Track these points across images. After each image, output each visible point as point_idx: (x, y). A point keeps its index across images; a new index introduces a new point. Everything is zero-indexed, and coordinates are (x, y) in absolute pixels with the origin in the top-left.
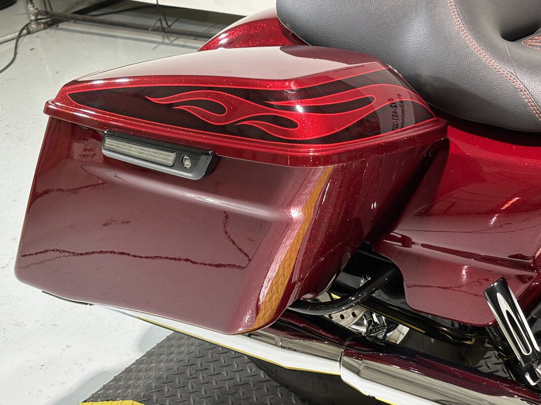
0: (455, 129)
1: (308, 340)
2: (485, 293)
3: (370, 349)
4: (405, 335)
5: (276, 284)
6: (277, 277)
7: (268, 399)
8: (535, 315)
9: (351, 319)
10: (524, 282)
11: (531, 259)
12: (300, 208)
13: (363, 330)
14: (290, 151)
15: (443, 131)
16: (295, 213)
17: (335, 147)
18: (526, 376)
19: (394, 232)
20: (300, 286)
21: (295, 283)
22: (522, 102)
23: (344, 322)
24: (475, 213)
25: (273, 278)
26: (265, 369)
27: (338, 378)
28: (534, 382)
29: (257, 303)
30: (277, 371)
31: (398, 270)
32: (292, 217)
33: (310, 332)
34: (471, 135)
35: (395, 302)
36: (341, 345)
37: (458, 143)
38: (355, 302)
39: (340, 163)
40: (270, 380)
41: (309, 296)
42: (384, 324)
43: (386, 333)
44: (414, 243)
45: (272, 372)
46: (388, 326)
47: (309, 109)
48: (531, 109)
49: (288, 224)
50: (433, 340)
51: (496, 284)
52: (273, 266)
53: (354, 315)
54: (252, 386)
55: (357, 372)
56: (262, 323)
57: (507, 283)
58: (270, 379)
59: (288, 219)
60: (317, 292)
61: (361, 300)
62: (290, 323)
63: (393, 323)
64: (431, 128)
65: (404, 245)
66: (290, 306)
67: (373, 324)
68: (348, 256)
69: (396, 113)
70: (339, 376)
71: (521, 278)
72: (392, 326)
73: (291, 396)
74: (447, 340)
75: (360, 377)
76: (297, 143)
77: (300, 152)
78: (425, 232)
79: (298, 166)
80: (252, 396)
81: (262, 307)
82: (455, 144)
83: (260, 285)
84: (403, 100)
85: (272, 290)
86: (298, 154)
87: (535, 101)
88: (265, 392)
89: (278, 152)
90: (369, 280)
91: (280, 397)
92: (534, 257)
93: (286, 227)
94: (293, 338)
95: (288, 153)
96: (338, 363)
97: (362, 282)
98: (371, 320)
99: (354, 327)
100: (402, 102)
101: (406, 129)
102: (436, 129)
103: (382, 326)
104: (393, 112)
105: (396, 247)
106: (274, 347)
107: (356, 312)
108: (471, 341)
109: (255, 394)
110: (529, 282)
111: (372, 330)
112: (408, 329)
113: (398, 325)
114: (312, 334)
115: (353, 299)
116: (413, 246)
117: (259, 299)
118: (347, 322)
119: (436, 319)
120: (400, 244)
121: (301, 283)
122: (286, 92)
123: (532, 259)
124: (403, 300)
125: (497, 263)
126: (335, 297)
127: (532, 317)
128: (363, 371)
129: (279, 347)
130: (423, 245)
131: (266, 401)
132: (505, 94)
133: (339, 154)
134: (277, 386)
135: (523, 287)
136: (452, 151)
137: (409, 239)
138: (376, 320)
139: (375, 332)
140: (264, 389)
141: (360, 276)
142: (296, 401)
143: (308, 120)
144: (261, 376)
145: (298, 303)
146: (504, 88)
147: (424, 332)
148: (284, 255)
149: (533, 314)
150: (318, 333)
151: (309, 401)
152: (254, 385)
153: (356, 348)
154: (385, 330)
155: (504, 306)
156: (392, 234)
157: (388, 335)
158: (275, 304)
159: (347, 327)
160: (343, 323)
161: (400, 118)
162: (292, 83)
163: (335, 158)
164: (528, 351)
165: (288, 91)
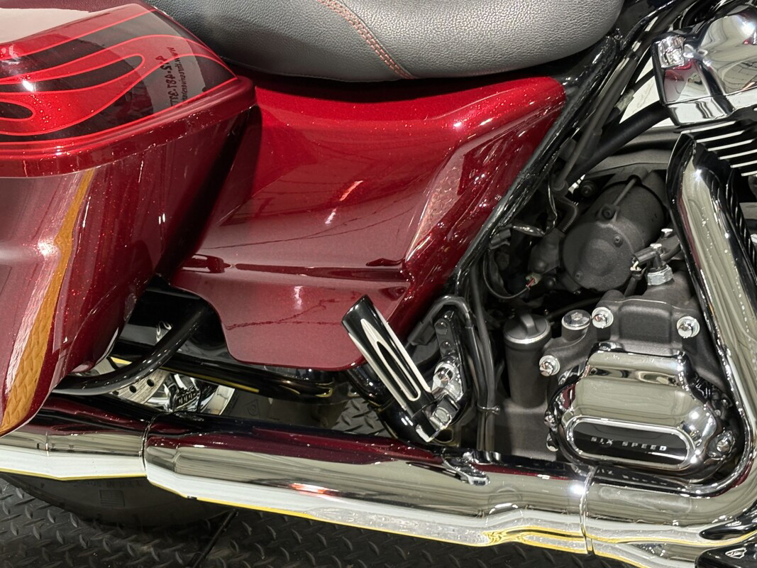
0: (265, 91)
1: (86, 433)
2: (344, 322)
3: (183, 431)
4: (229, 399)
5: (27, 357)
6: (28, 348)
7: (34, 529)
8: (414, 341)
9: (147, 389)
10: (393, 298)
11: (399, 263)
12: (51, 239)
13: (165, 402)
14: (26, 154)
15: (250, 96)
16: (46, 248)
17: (96, 139)
18: (418, 431)
19: (197, 253)
20: (66, 355)
21: (57, 353)
22: (358, 39)
23: (137, 396)
24: (312, 210)
25: (23, 349)
26: (25, 486)
27: (142, 481)
28: (430, 436)
29: (4, 391)
30: (43, 485)
31: (211, 309)
32: (42, 256)
33: (89, 420)
34: (290, 96)
35: (212, 356)
36: (141, 431)
37: (272, 110)
38: (153, 366)
39: (105, 163)
40: (31, 500)
41: (82, 367)
42: (195, 389)
43: (200, 401)
44: (229, 266)
45: (36, 488)
46: (201, 390)
47: (45, 86)
48: (372, 48)
49: (37, 265)
50: (271, 400)
51: (357, 307)
52: (21, 333)
53: (151, 384)
54: (7, 513)
55: (170, 467)
56: (14, 421)
57: (372, 303)
58: (33, 498)
59: (36, 258)
60: (93, 361)
61: (163, 361)
62: (57, 413)
63: (207, 385)
64: (231, 93)
65: (213, 271)
66: (56, 388)
67: (178, 391)
68: (133, 299)
69: (171, 77)
70: (144, 478)
71: (387, 293)
72: (207, 389)
73: (69, 518)
74: (294, 398)
75: (176, 472)
76: (35, 140)
77: (41, 153)
78: (243, 247)
79: (42, 175)
80: (9, 528)
81: (10, 396)
82: (269, 114)
83: (6, 364)
84: (179, 57)
85: (23, 368)
86: (39, 156)
87: (376, 36)
88: (28, 519)
89: (7, 157)
90: (170, 331)
91: (52, 521)
92: (403, 261)
93: (35, 270)
94: (65, 433)
95: (24, 157)
96: (141, 459)
97: (159, 333)
98: (174, 386)
99: (153, 400)
100: (177, 60)
101: (193, 101)
102: (240, 93)
103: (192, 393)
104: (166, 77)
105: (201, 276)
106: (36, 452)
107: (153, 378)
108: (327, 393)
109: (14, 525)
110: (399, 297)
111: (178, 399)
112: (234, 390)
113: (217, 387)
114: (94, 422)
115: (149, 362)
116: (226, 270)
117: (5, 386)
118: (142, 395)
119: (274, 370)
120: (207, 269)
121: (67, 351)
122: (5, 64)
123: (401, 265)
124: (224, 350)
125: (352, 276)
126: (120, 362)
127: (410, 344)
128: (179, 465)
129: (46, 450)
130: (240, 267)
131: (32, 532)
132: (331, 31)
133: (103, 148)
134: (45, 507)
135: (394, 305)
136: (266, 123)
137: (219, 260)
138: (181, 384)
139: (183, 403)
140: (25, 515)
141: (155, 325)
142: (78, 524)
143: (47, 102)
144: (18, 497)
145: (68, 381)
146: (328, 22)
147: (257, 391)
148: (36, 314)
149: (411, 341)
150: (101, 419)
151: (97, 520)
152: (9, 512)
153: (161, 432)
154: (198, 398)
155: (374, 337)
156: (194, 257)
157: (204, 403)
158: (31, 388)
159: (142, 403)
160: (135, 398)
161: (179, 84)
162: (11, 49)
163: (95, 156)
164: (415, 395)
165: (7, 62)
